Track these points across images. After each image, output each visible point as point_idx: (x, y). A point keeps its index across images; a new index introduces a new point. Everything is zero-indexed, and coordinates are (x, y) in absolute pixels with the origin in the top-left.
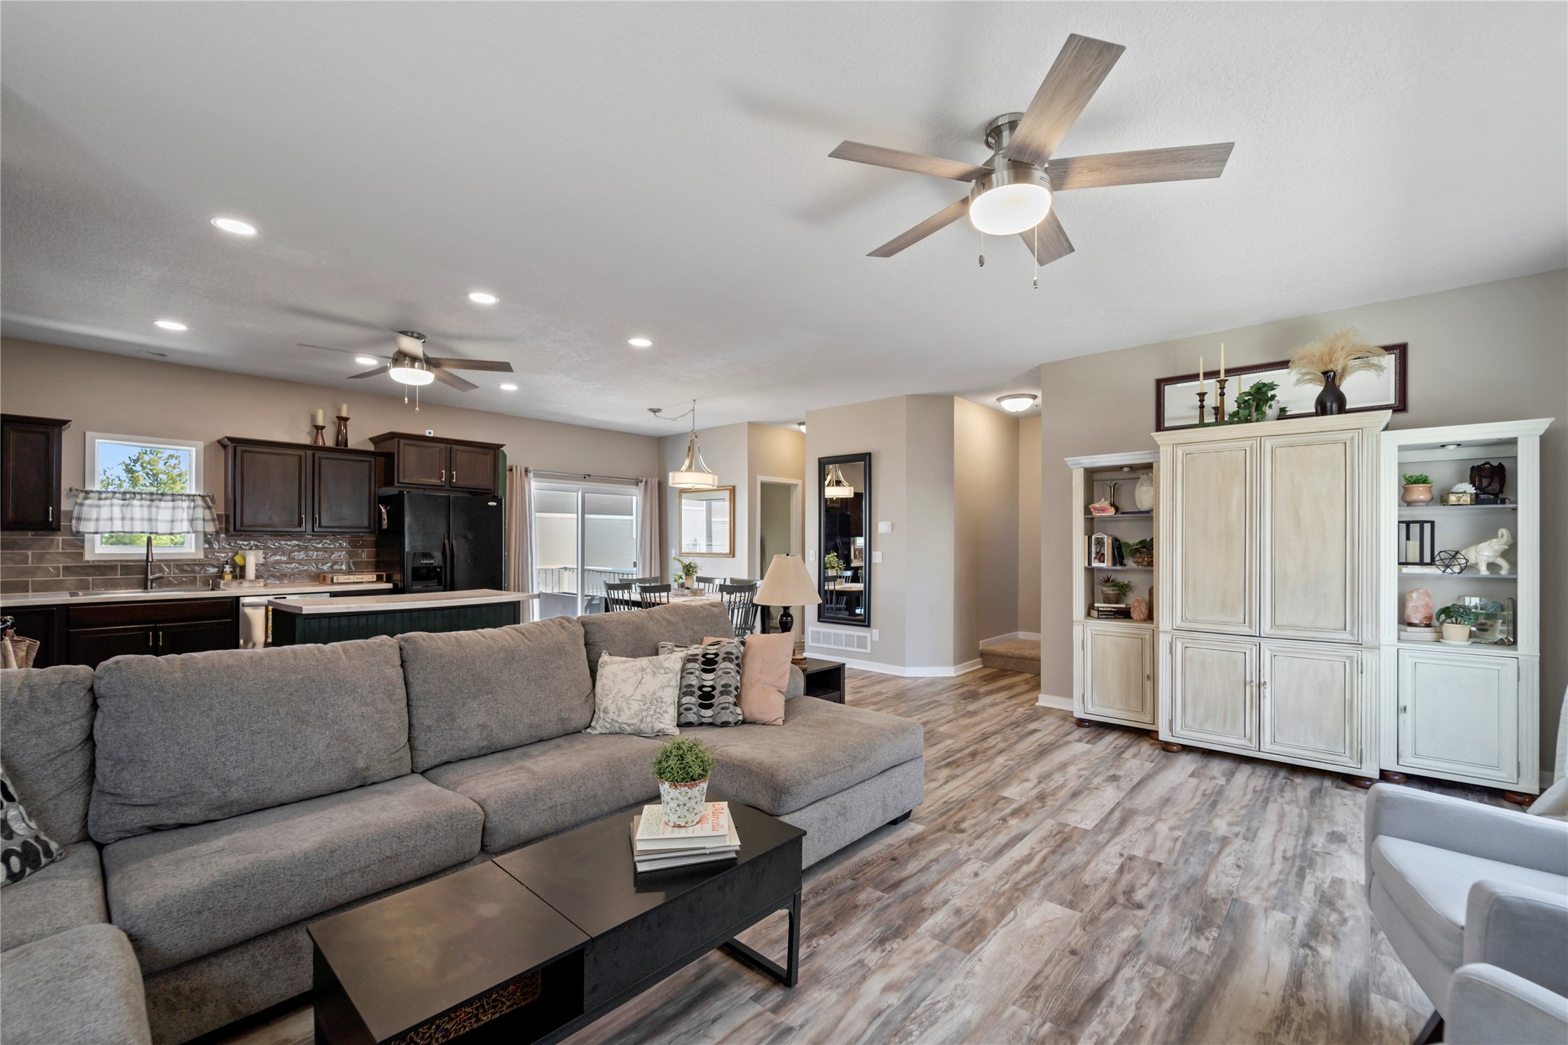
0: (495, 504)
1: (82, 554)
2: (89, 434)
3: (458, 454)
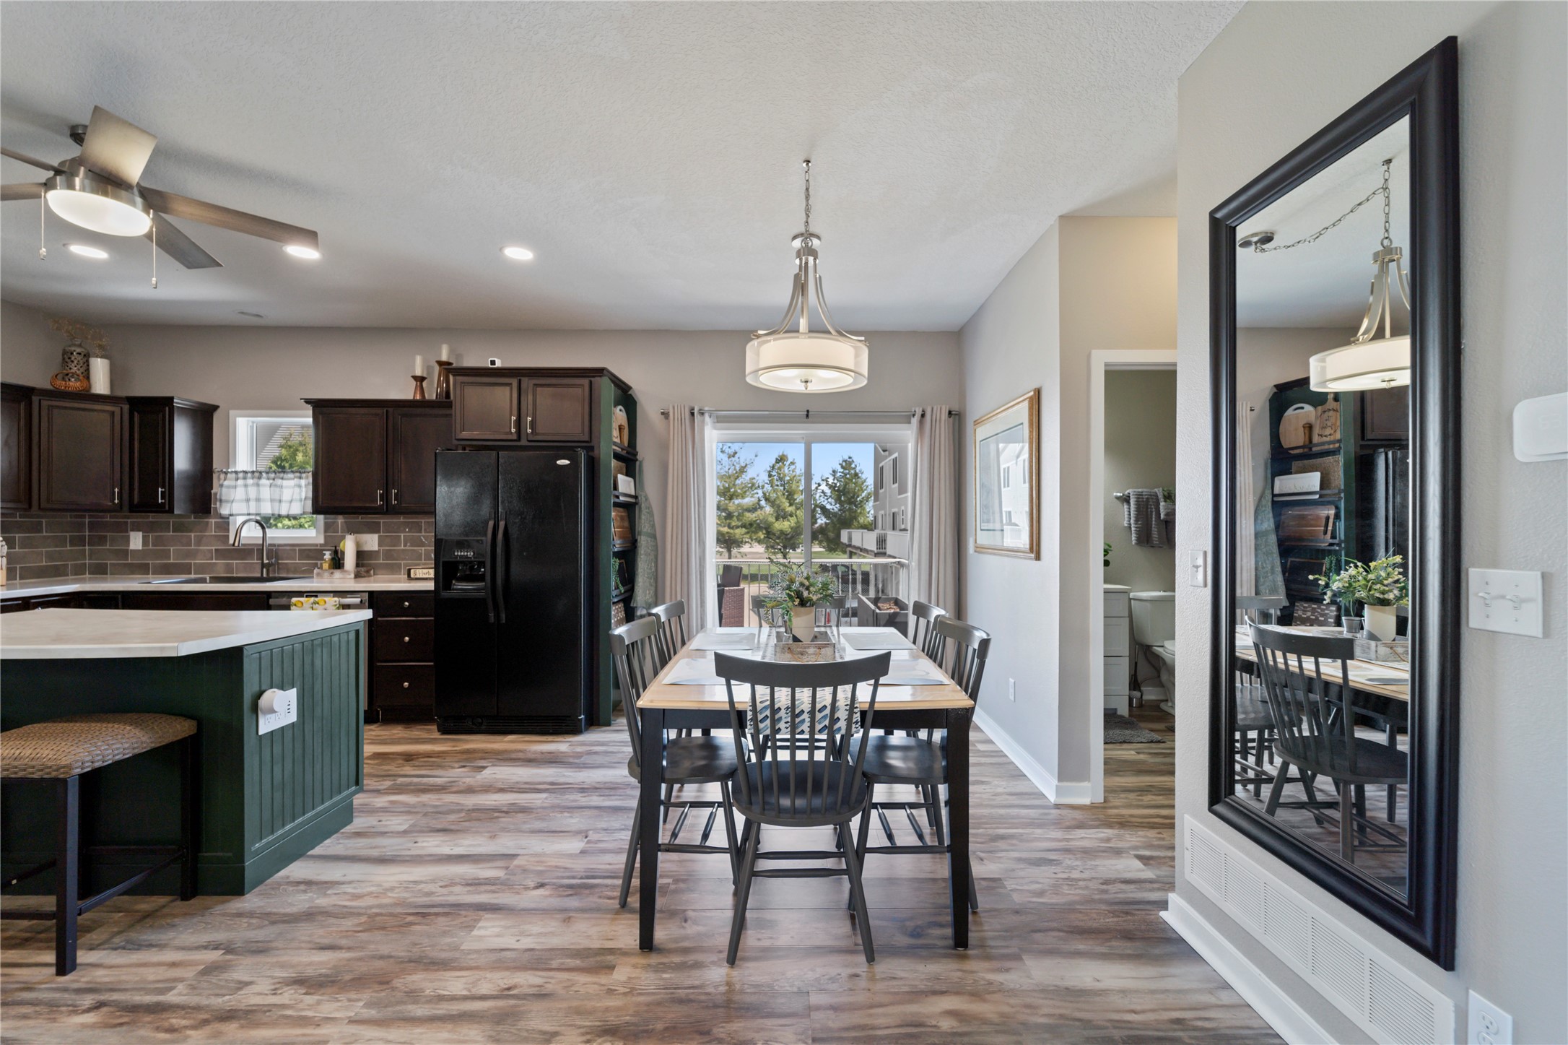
0: (567, 462)
1: (228, 537)
2: (232, 412)
3: (539, 389)
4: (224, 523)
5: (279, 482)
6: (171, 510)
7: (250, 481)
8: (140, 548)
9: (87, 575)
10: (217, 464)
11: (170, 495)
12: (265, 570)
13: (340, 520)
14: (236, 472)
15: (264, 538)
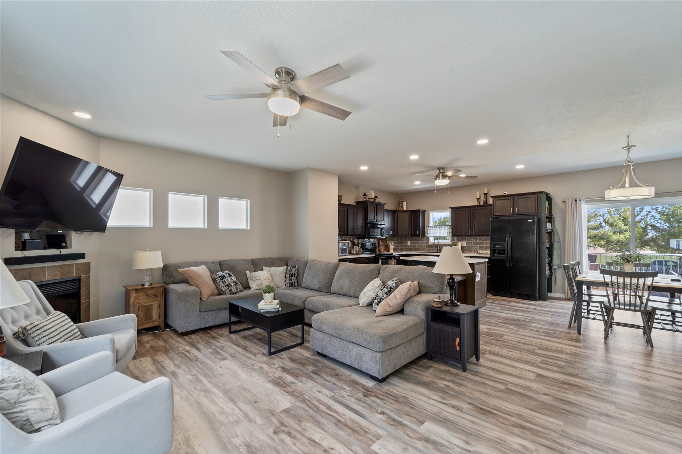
0: (531, 221)
1: (428, 242)
2: (429, 211)
3: (520, 199)
4: (428, 239)
5: (441, 228)
6: (419, 236)
7: (434, 228)
8: (410, 245)
9: (400, 251)
10: (426, 225)
11: (419, 232)
13: (456, 238)
14: (430, 226)
15: (438, 242)
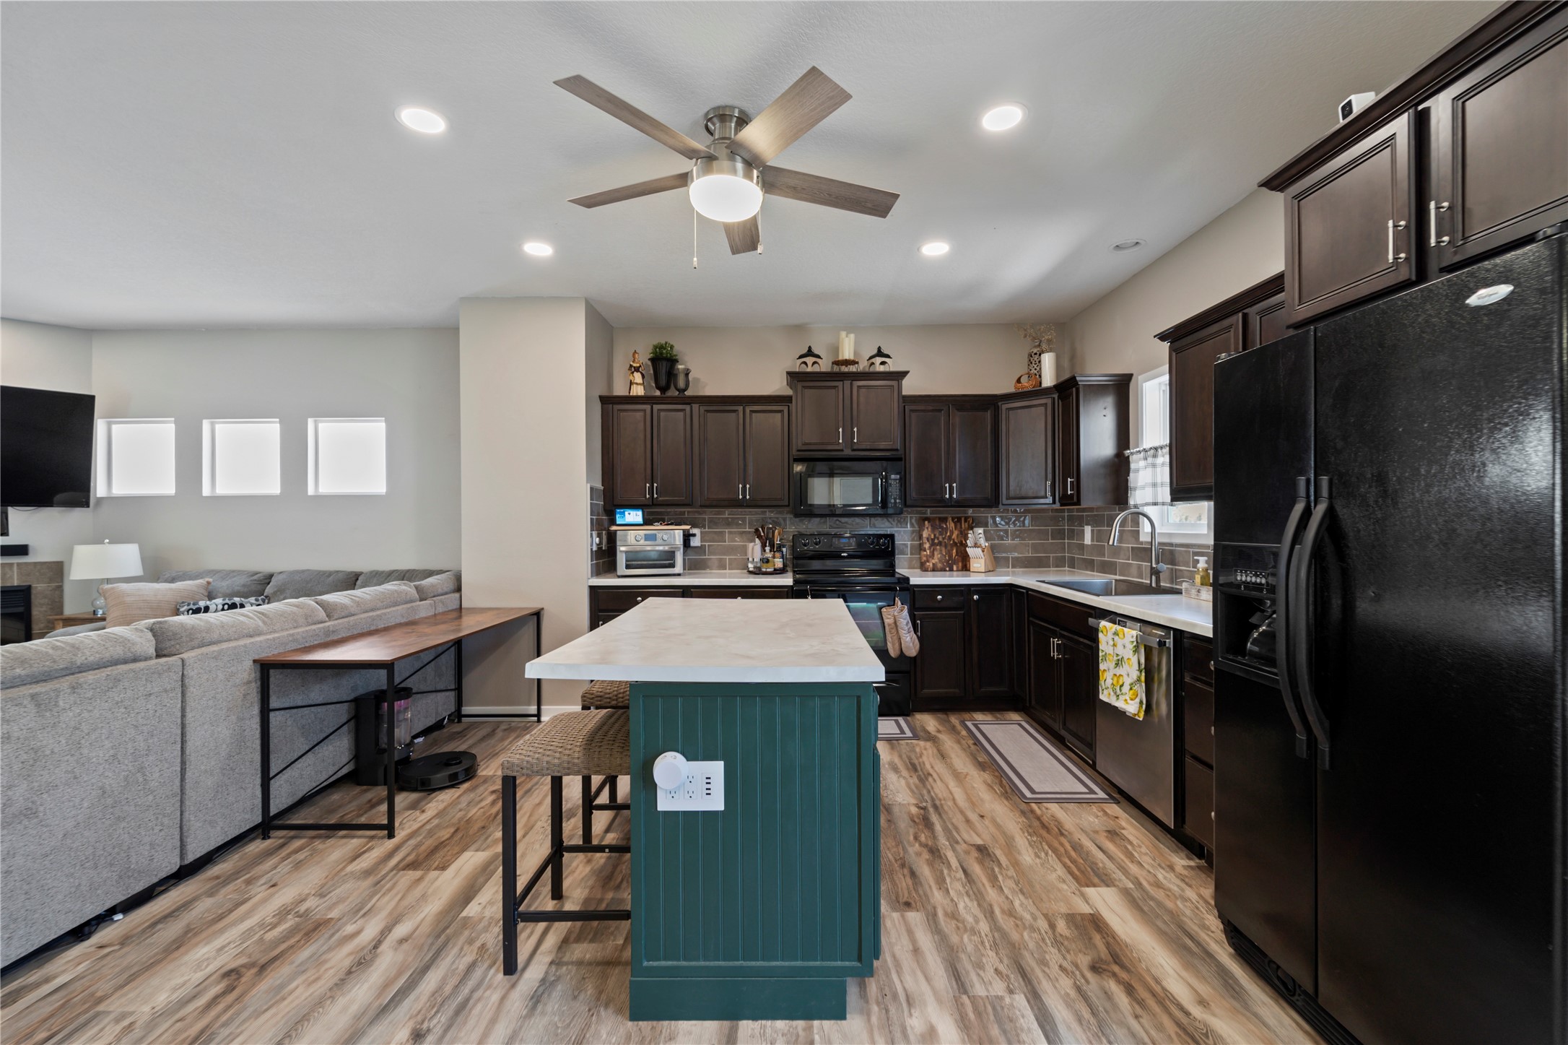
1: (1138, 533)
2: (1140, 378)
4: (1135, 515)
6: (1078, 503)
8: (1090, 543)
9: (1067, 568)
11: (1078, 486)
12: (1153, 577)
14: (1145, 450)
15: (1153, 534)
